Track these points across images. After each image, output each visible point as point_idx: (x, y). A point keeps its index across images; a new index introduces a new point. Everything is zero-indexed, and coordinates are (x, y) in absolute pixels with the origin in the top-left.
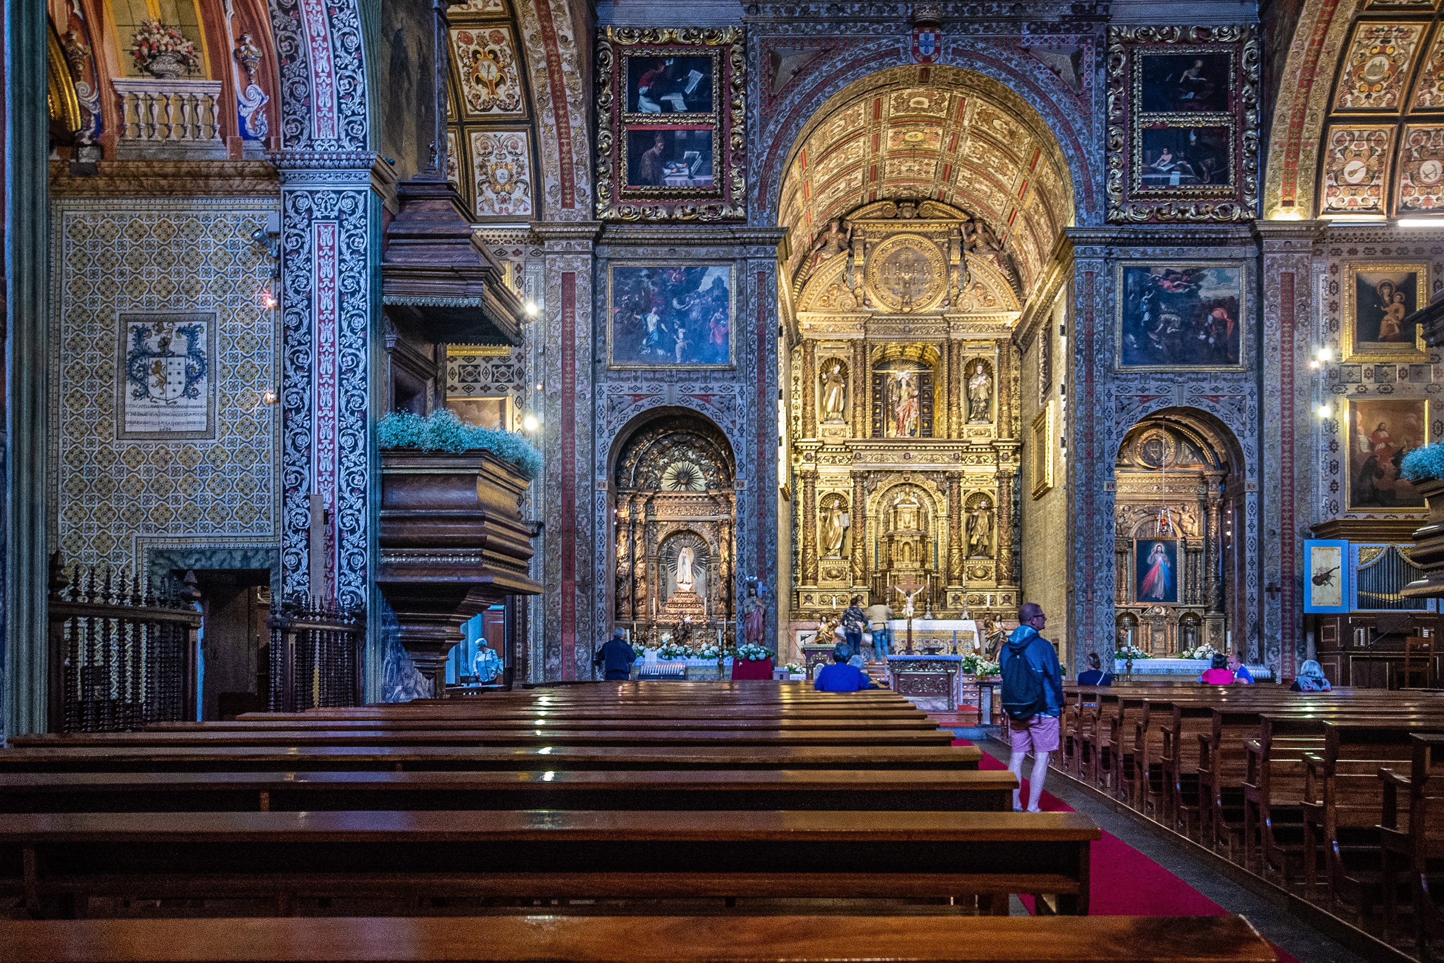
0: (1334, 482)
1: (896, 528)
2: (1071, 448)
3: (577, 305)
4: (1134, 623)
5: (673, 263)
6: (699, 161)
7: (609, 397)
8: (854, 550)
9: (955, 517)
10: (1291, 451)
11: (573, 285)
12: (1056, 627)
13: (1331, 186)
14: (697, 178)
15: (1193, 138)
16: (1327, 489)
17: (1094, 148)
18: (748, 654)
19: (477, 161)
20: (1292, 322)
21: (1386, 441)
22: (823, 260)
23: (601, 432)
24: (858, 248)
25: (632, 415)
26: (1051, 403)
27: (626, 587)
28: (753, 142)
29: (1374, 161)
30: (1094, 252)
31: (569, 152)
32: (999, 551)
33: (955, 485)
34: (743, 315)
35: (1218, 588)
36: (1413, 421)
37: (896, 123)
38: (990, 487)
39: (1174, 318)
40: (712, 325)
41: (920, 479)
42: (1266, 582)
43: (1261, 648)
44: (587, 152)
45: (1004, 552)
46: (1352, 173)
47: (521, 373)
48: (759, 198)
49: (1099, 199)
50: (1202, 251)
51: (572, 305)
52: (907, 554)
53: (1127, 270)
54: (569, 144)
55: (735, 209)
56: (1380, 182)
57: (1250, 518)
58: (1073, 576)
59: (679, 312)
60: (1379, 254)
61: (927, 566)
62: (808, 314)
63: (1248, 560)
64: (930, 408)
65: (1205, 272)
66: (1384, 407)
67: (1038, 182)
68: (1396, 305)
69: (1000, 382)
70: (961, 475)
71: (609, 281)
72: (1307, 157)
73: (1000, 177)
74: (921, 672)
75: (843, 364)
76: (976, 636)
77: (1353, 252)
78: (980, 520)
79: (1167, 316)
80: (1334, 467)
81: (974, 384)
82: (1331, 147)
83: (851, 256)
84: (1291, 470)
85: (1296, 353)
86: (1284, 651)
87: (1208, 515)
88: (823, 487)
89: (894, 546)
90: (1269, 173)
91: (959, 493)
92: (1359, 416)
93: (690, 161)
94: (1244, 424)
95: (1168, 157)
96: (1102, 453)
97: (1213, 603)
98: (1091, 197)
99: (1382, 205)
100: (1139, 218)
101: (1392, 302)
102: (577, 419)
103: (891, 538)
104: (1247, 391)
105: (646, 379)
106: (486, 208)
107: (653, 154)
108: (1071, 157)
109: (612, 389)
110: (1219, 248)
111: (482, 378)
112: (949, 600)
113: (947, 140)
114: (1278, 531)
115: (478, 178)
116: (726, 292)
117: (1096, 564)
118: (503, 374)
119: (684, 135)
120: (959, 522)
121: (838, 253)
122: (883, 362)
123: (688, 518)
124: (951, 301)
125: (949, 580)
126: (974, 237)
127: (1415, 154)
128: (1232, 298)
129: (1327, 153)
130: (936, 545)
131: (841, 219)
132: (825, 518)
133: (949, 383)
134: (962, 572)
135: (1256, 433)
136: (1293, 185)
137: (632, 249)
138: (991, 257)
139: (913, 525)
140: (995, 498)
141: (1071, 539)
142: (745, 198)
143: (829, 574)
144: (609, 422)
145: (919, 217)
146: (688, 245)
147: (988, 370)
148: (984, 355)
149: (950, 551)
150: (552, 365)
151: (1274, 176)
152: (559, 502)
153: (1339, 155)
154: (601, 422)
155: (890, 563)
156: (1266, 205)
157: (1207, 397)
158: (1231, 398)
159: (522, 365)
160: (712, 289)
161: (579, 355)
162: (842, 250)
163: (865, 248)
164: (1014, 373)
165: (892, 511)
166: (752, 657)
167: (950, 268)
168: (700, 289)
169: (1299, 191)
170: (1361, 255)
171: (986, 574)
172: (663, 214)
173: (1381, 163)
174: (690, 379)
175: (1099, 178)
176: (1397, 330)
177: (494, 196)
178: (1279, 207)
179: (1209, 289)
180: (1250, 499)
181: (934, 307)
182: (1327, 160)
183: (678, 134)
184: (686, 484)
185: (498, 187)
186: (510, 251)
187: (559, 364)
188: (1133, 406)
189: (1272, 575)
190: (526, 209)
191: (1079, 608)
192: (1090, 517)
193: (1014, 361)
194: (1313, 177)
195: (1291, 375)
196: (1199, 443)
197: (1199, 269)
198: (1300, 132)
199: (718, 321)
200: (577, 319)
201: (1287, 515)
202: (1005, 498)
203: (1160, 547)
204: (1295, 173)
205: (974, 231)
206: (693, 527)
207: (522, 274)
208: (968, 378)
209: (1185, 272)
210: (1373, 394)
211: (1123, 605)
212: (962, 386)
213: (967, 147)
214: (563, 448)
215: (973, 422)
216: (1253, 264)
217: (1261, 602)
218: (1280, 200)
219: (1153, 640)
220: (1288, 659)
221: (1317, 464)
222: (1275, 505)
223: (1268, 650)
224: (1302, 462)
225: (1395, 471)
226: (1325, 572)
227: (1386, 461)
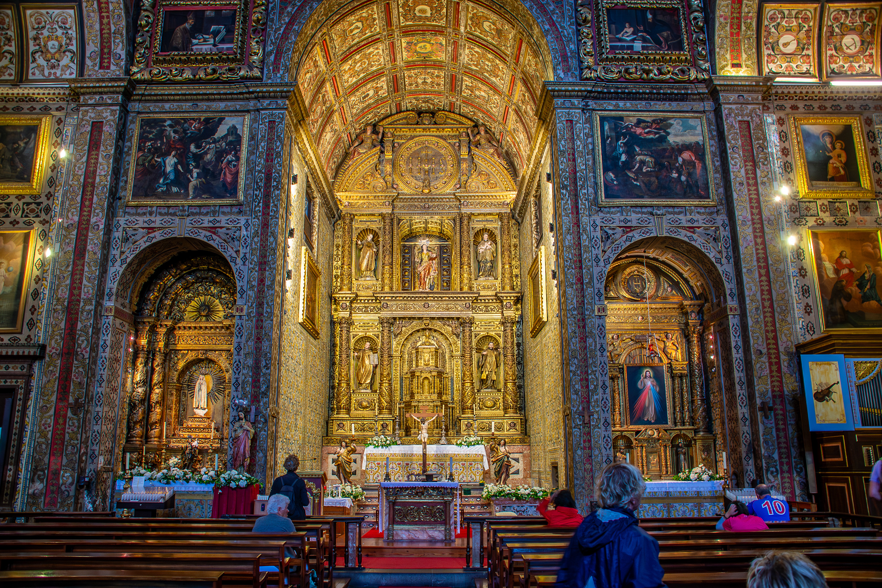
0: (807, 305)
1: (417, 366)
2: (562, 277)
3: (102, 148)
4: (629, 446)
5: (193, 115)
6: (223, 32)
7: (124, 230)
8: (381, 384)
9: (467, 356)
10: (768, 274)
11: (101, 131)
12: (555, 450)
13: (769, 55)
14: (221, 46)
15: (650, 16)
16: (802, 311)
17: (566, 24)
18: (229, 481)
19: (32, 34)
20: (754, 161)
21: (849, 266)
22: (359, 154)
23: (114, 261)
24: (388, 146)
25: (144, 246)
26: (543, 248)
27: (140, 412)
28: (272, 20)
29: (802, 35)
30: (573, 104)
31: (109, 23)
32: (505, 384)
33: (467, 329)
34: (253, 157)
35: (704, 410)
36: (870, 250)
37: (406, 32)
38: (496, 331)
39: (648, 159)
40: (223, 165)
41: (438, 325)
42: (758, 401)
43: (759, 469)
44: (124, 23)
45: (510, 385)
46: (785, 45)
47: (48, 210)
48: (274, 63)
49: (573, 63)
50: (667, 106)
51: (98, 149)
52: (426, 387)
53: (603, 119)
54: (108, 17)
55: (251, 70)
56: (810, 52)
57: (735, 340)
58: (570, 399)
59: (194, 155)
60: (816, 110)
61: (444, 398)
62: (347, 194)
63: (737, 380)
64: (449, 272)
65: (671, 121)
66: (842, 237)
67: (523, 72)
68: (838, 151)
69: (502, 246)
70: (471, 322)
71: (135, 130)
72: (748, 28)
73: (494, 79)
74: (417, 500)
75: (376, 235)
76: (485, 459)
77: (794, 108)
78: (489, 359)
79: (642, 157)
80: (805, 291)
81: (482, 249)
82: (766, 23)
83: (382, 152)
84: (770, 292)
85: (761, 188)
86: (782, 472)
87: (689, 342)
88: (358, 332)
89: (415, 380)
90: (718, 41)
91: (471, 336)
92: (822, 245)
93: (216, 34)
94: (720, 252)
95: (630, 30)
96: (591, 278)
97: (701, 424)
98: (567, 61)
99: (813, 70)
100: (610, 76)
101: (834, 148)
102: (89, 247)
103: (413, 374)
104: (719, 223)
105: (161, 214)
106: (37, 72)
107: (185, 28)
108: (548, 31)
109: (128, 222)
110: (681, 103)
111: (12, 214)
112: (463, 427)
113: (450, 49)
114: (764, 351)
115: (32, 48)
116: (239, 139)
117: (592, 387)
118: (32, 211)
119: (213, 14)
120: (471, 361)
121: (370, 149)
122: (412, 236)
123: (206, 347)
124: (462, 185)
125: (463, 410)
126: (478, 137)
127: (837, 30)
128: (697, 143)
129: (763, 28)
130: (452, 380)
131: (375, 126)
132: (358, 358)
133: (461, 247)
134: (474, 402)
135: (732, 260)
136: (739, 51)
137: (160, 105)
138: (492, 151)
139: (432, 363)
140: (501, 340)
141: (565, 363)
142: (262, 61)
143: (360, 405)
144: (122, 253)
145: (435, 123)
146: (208, 100)
147: (492, 236)
148: (489, 226)
149: (463, 385)
150: (72, 199)
151: (722, 43)
152: (63, 325)
153: (773, 30)
154: (115, 252)
155: (412, 395)
156: (718, 66)
157: (684, 228)
158: (706, 229)
159: (50, 203)
160: (226, 136)
161: (97, 191)
162: (375, 146)
163: (393, 147)
164: (514, 241)
165: (414, 351)
166: (233, 485)
167: (459, 162)
168: (216, 136)
169: (744, 56)
170: (801, 110)
171: (495, 404)
172: (187, 75)
173: (808, 37)
174: (200, 214)
175: (572, 46)
176: (842, 172)
177: (44, 63)
178: (729, 68)
179: (676, 135)
180: (733, 321)
181: (448, 190)
182: (764, 34)
183: (208, 13)
184: (207, 316)
185: (49, 56)
186: (54, 107)
187: (79, 199)
188: (617, 236)
189: (763, 394)
190: (71, 73)
191: (576, 431)
192: (583, 339)
193: (514, 231)
194: (755, 44)
195: (759, 207)
196: (676, 278)
197: (665, 119)
198: (740, 8)
199: (229, 162)
200: (100, 160)
201: (771, 335)
202: (509, 340)
203: (648, 372)
204: (739, 41)
205: (479, 133)
206: (211, 355)
207: (61, 126)
208: (476, 244)
209: (654, 121)
210: (830, 225)
211: (618, 428)
212: (472, 250)
213: (465, 56)
214: (73, 274)
215: (482, 279)
216: (712, 116)
217: (754, 422)
218: (730, 63)
219: (648, 462)
220: (787, 480)
221: (791, 288)
222: (758, 326)
223: (767, 471)
224: (778, 285)
225: (861, 295)
226: (826, 387)
227: (852, 285)
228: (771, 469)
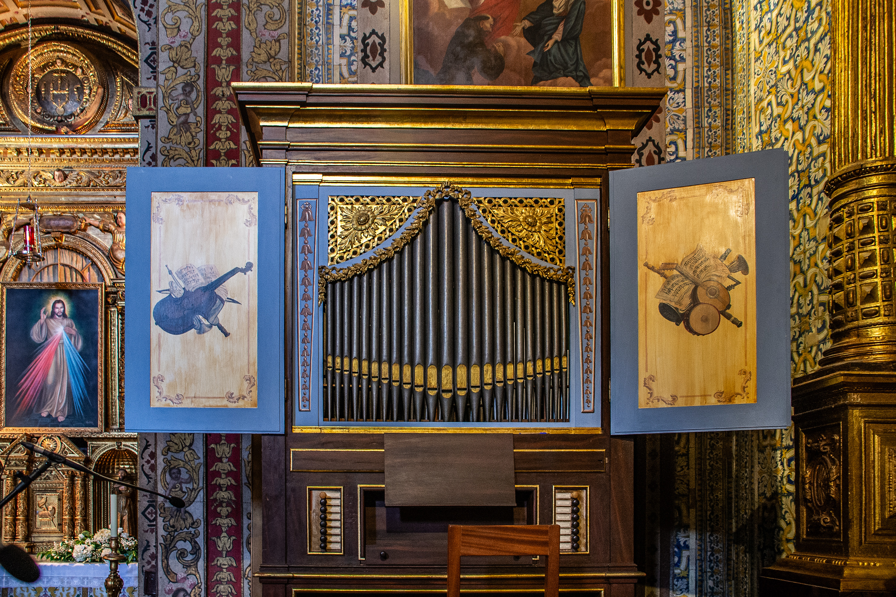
203: (58, 303)
219: (31, 513)
220: (225, 575)
221: (329, 41)
222: (186, 137)
223: (168, 549)
224: (261, 19)
225: (532, 59)
226: (202, 282)
227: (509, 32)
228: (180, 545)
